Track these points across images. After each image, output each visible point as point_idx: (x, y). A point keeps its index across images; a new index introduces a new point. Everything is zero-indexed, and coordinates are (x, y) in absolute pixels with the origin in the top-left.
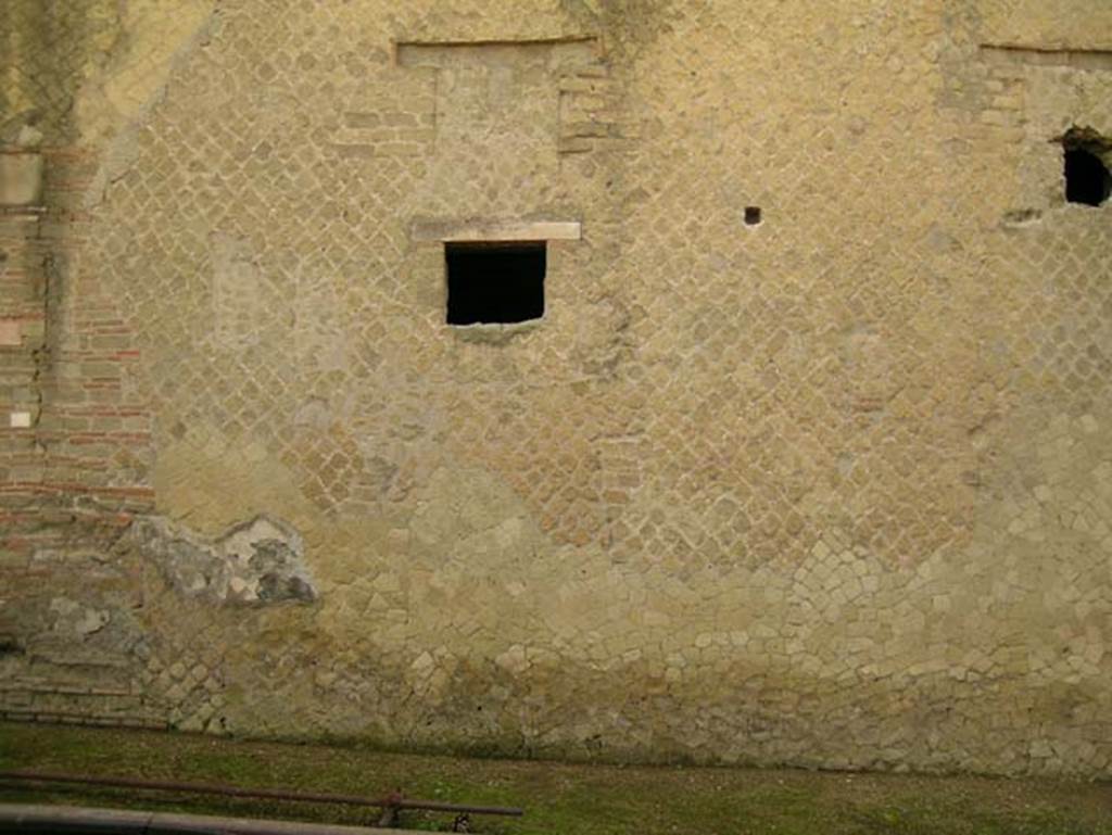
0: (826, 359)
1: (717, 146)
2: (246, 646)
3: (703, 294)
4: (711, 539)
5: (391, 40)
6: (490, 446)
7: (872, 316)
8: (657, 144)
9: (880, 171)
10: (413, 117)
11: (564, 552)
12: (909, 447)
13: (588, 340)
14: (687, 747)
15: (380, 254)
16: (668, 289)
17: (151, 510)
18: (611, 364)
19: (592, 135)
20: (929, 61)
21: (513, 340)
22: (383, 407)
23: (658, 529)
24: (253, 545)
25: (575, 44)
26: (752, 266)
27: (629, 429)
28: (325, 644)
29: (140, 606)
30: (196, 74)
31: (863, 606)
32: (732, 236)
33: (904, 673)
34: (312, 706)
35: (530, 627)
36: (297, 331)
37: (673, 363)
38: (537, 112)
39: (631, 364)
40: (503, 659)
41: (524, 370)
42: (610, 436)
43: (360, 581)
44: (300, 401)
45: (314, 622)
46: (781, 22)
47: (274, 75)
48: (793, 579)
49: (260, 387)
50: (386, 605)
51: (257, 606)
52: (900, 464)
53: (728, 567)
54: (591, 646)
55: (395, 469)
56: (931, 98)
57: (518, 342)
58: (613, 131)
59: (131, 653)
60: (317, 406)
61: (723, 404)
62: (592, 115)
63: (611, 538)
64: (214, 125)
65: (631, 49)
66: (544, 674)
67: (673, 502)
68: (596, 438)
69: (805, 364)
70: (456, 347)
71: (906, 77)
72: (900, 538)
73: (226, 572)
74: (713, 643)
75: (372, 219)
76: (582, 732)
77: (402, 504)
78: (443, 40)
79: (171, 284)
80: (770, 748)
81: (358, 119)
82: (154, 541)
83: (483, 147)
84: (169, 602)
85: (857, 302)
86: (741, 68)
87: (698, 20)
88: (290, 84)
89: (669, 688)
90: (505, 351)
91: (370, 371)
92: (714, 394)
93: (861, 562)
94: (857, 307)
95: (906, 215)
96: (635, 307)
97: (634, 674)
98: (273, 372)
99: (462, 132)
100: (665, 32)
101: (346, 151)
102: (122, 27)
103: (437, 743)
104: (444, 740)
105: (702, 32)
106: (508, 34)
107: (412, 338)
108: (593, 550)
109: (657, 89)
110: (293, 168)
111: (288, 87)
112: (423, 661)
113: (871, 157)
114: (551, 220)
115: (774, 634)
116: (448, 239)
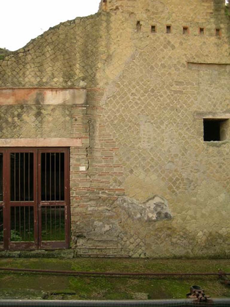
2: (152, 232)
5: (186, 61)
6: (216, 174)
10: (193, 84)
15: (186, 121)
17: (124, 195)
21: (222, 146)
22: (189, 164)
24: (155, 204)
28: (174, 231)
29: (120, 223)
30: (132, 68)
34: (170, 248)
35: (227, 223)
36: (164, 143)
38: (225, 84)
40: (220, 232)
41: (225, 154)
43: (184, 212)
44: (166, 163)
45: (171, 224)
47: (154, 70)
49: (155, 159)
50: (191, 219)
51: (155, 221)
55: (192, 181)
59: (118, 236)
60: (171, 164)
64: (138, 83)
70: (207, 147)
73: (146, 212)
75: (184, 111)
77: (194, 191)
78: (200, 62)
79: (128, 129)
81: (178, 83)
82: (125, 204)
83: (212, 93)
84: (130, 221)
88: (159, 72)
90: (220, 148)
91: (185, 154)
98: (158, 154)
99: (206, 88)
101: (176, 92)
102: (109, 53)
103: (204, 256)
104: (206, 255)
106: (217, 61)
107: (196, 145)
110: (161, 96)
111: (158, 73)
112: (200, 234)
116: (204, 118)
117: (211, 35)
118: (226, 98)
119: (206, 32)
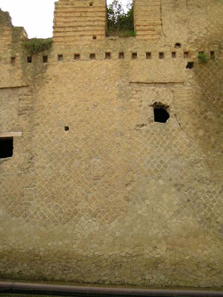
0: (85, 166)
1: (58, 111)
3: (52, 149)
4: (52, 215)
7: (98, 154)
8: (42, 111)
9: (101, 116)
11: (14, 219)
12: (108, 190)
13: (22, 162)
14: (45, 275)
16: (43, 149)
18: (27, 168)
19: (27, 110)
20: (115, 87)
21: (3, 163)
23: (38, 212)
25: (24, 87)
26: (66, 142)
27: (31, 186)
31: (95, 235)
32: (61, 134)
33: (108, 254)
35: (4, 240)
37: (43, 168)
38: (13, 105)
39: (33, 168)
41: (6, 170)
42: (26, 187)
46: (76, 79)
48: (75, 227)
52: (105, 194)
53: (57, 223)
54: (20, 245)
56: (116, 96)
57: (5, 163)
58: (32, 109)
61: (56, 179)
62: (27, 105)
63: (26, 215)
65: (38, 88)
66: (7, 253)
67: (42, 205)
68: (23, 188)
69: (79, 167)
71: (109, 91)
72: (106, 215)
74: (53, 245)
76: (17, 270)
80: (69, 276)
85: (94, 151)
86: (66, 91)
87: (55, 80)
89: (41, 258)
90: (1, 165)
92: (54, 176)
93: (95, 222)
94: (94, 152)
95: (108, 127)
96: (35, 153)
97: (31, 253)
100: (47, 83)
105: (56, 83)
106: (8, 86)
108: (21, 218)
109: (43, 98)
113: (99, 112)
114: (15, 131)
115: (70, 242)
117: (6, 63)
118: (13, 118)
119: (2, 62)
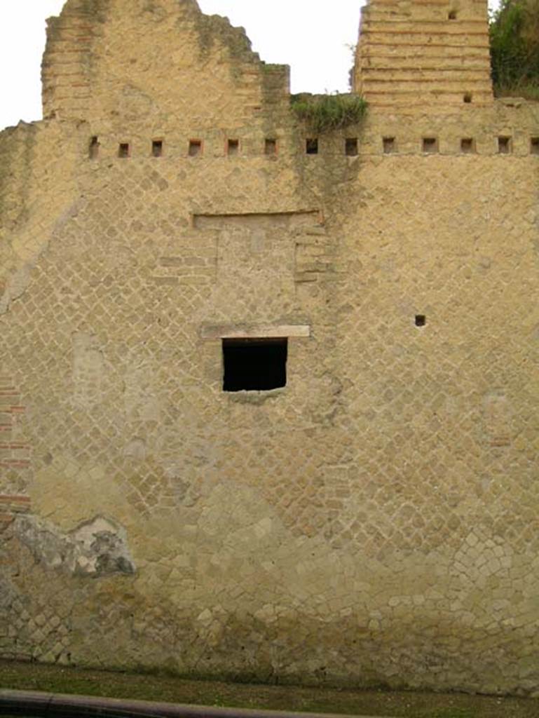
0: (471, 413)
1: (396, 278)
2: (87, 603)
3: (389, 371)
4: (399, 532)
5: (190, 213)
6: (249, 470)
7: (500, 385)
8: (358, 276)
9: (502, 291)
10: (204, 262)
11: (300, 541)
12: (529, 469)
13: (316, 402)
14: (385, 676)
15: (181, 346)
16: (367, 368)
17: (28, 510)
18: (330, 417)
19: (318, 271)
20: (529, 222)
21: (267, 401)
22: (181, 444)
23: (363, 525)
24: (94, 535)
25: (305, 215)
26: (421, 352)
27: (342, 459)
28: (139, 603)
29: (17, 575)
30: (68, 233)
31: (502, 578)
32: (407, 334)
33: (534, 624)
34: (129, 645)
35: (277, 591)
36: (127, 394)
37: (371, 416)
38: (281, 257)
39: (344, 416)
40: (259, 614)
41: (273, 420)
42: (329, 464)
43: (164, 559)
44: (127, 440)
45: (133, 587)
46: (435, 200)
47: (116, 234)
48: (453, 559)
49: (101, 430)
50: (181, 576)
51: (94, 576)
52: (523, 481)
53: (410, 551)
54: (319, 604)
55: (188, 485)
56: (532, 246)
57: (270, 403)
58: (330, 268)
59: (10, 606)
60: (138, 443)
61: (404, 443)
62: (317, 258)
63: (331, 532)
64: (78, 265)
65: (340, 217)
66: (286, 625)
67: (372, 507)
68: (320, 465)
69: (458, 415)
70: (229, 405)
71: (515, 232)
72: (525, 530)
73: (75, 552)
74: (401, 603)
75: (176, 323)
76: (313, 665)
77: (193, 509)
78: (222, 213)
79: (48, 364)
80: (442, 678)
81: (167, 261)
82: (29, 531)
83: (248, 279)
84: (37, 572)
85: (491, 376)
86: (410, 228)
87: (383, 200)
88: (126, 239)
89: (371, 634)
90: (261, 408)
91: (173, 421)
92: (398, 436)
93: (500, 547)
94: (490, 378)
95: (520, 318)
96: (346, 379)
97: (348, 624)
98: (110, 422)
99: (233, 269)
100: (362, 207)
101: (160, 281)
102: (24, 207)
103: (214, 672)
104: (219, 670)
105: (385, 207)
106: (263, 208)
107: (201, 400)
108: (319, 539)
109: (357, 242)
110: (127, 292)
111: (125, 242)
112: (205, 615)
113: (495, 283)
114: (291, 324)
115: (442, 597)
116: (225, 336)
117: (253, 153)
118: (282, 290)
119: (242, 149)
